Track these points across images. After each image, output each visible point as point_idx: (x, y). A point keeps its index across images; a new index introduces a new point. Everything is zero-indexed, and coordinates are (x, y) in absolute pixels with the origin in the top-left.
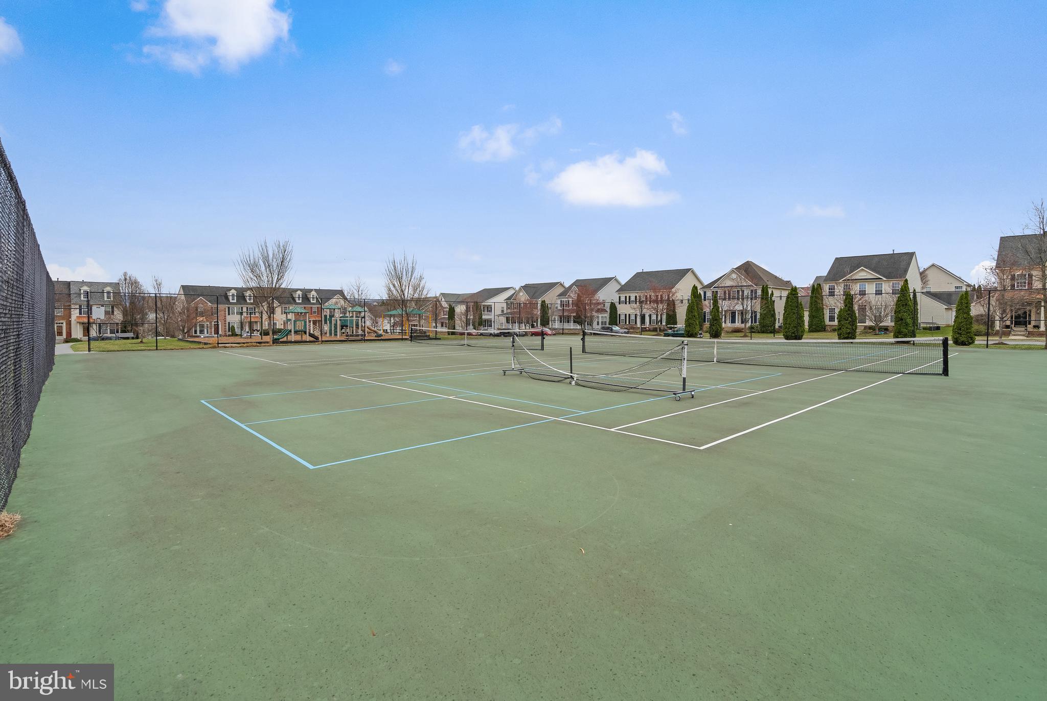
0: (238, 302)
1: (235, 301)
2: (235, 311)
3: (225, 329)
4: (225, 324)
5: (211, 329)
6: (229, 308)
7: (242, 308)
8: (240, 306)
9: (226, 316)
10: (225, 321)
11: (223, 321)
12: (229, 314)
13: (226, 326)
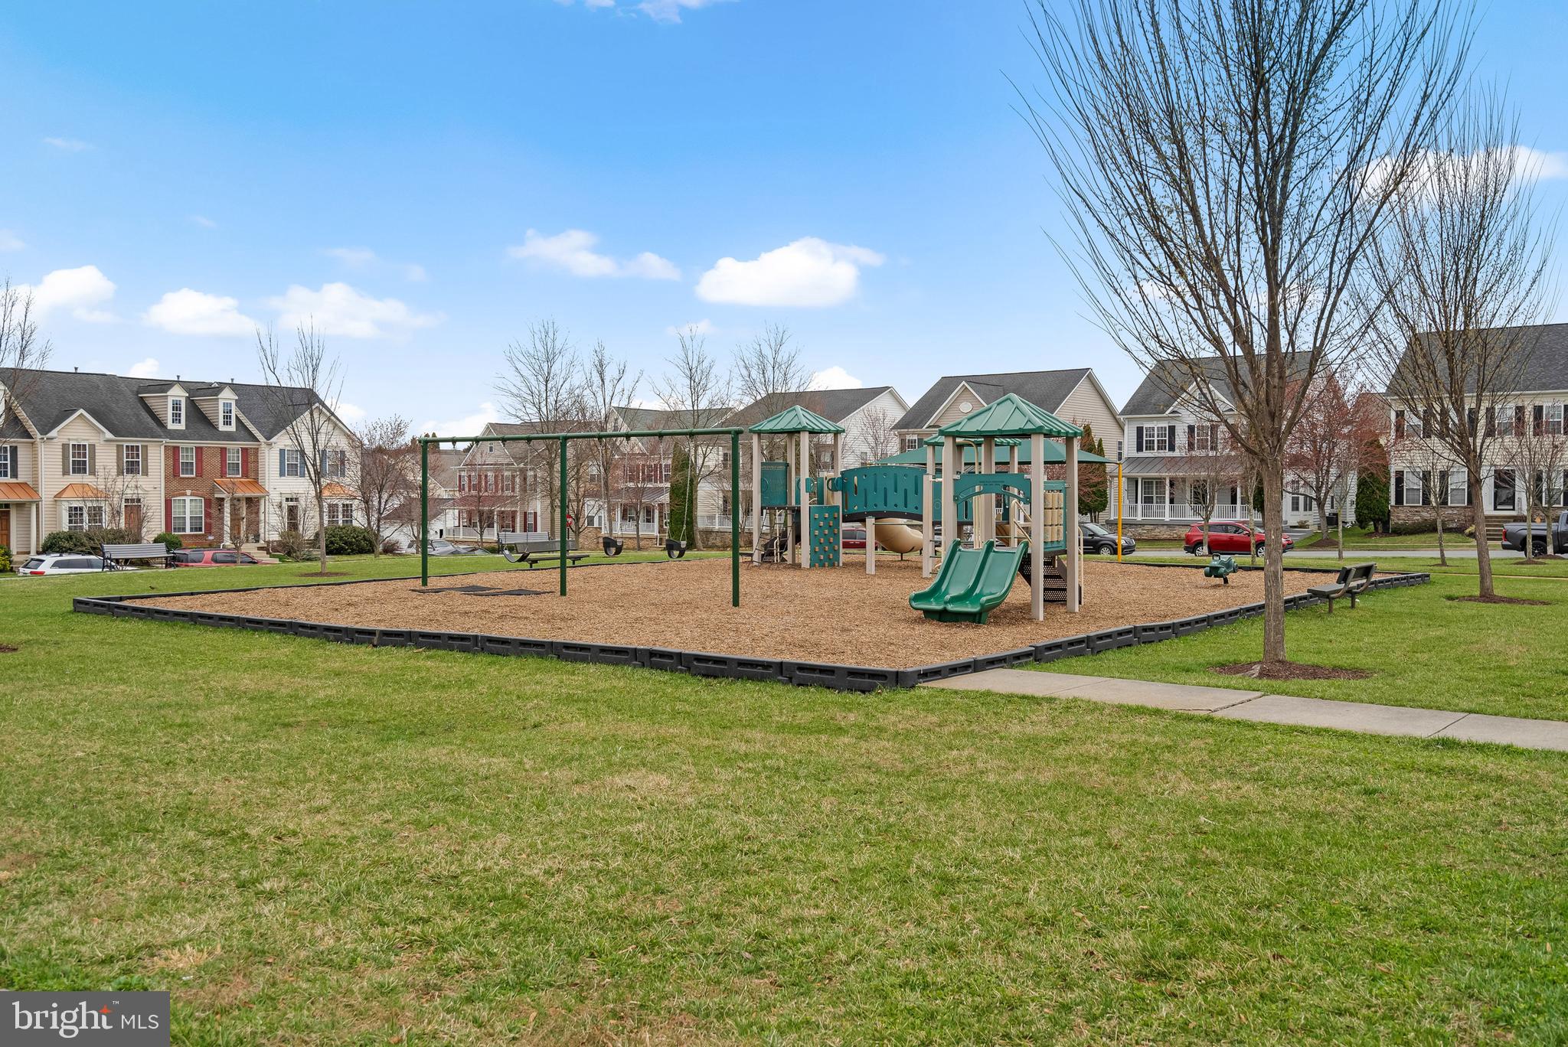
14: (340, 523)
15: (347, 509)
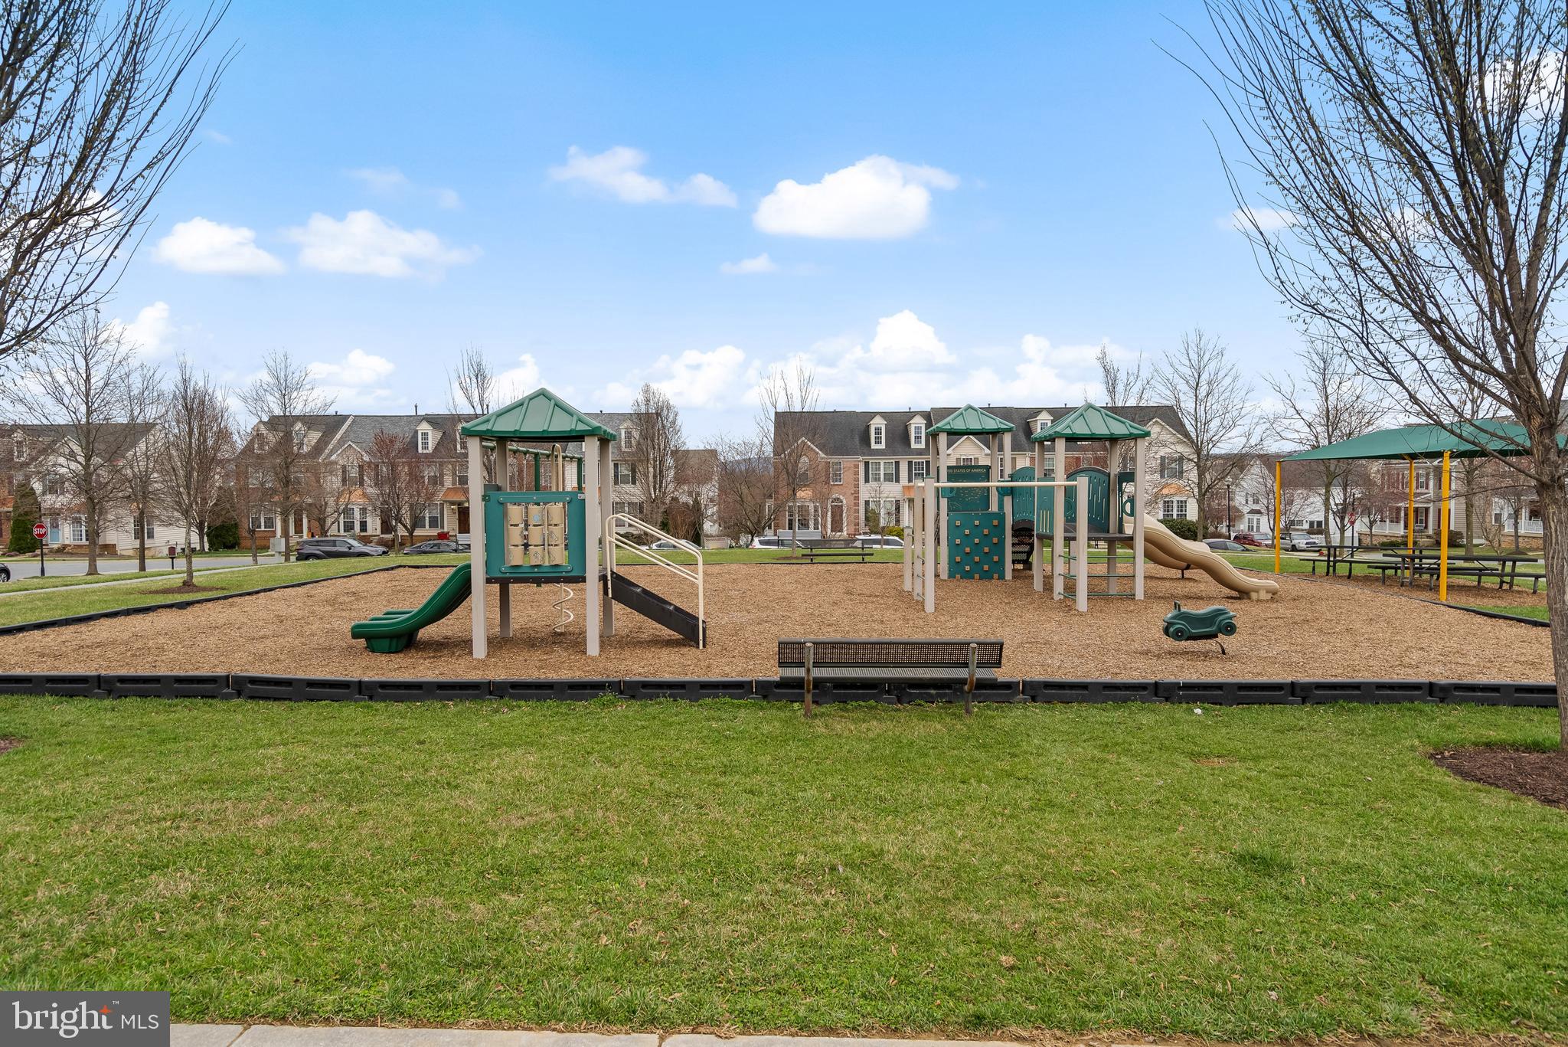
0: (890, 450)
1: (883, 446)
2: (882, 472)
3: (857, 518)
4: (857, 504)
5: (824, 516)
6: (867, 464)
7: (897, 463)
8: (893, 459)
9: (857, 486)
10: (857, 498)
11: (852, 498)
12: (867, 481)
13: (857, 511)
14: (1175, 517)
15: (1182, 505)
